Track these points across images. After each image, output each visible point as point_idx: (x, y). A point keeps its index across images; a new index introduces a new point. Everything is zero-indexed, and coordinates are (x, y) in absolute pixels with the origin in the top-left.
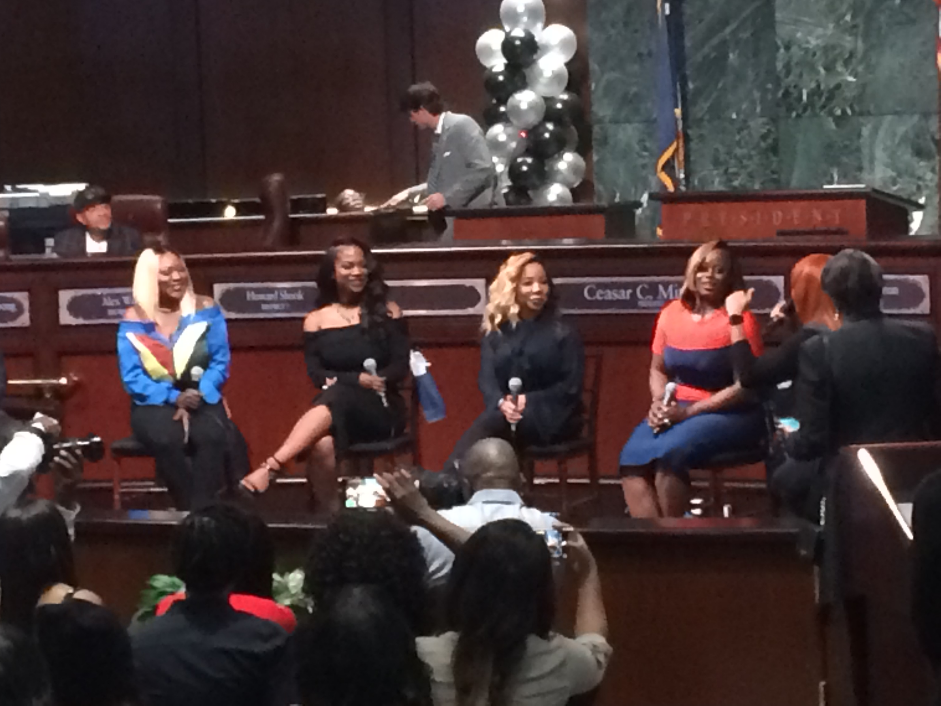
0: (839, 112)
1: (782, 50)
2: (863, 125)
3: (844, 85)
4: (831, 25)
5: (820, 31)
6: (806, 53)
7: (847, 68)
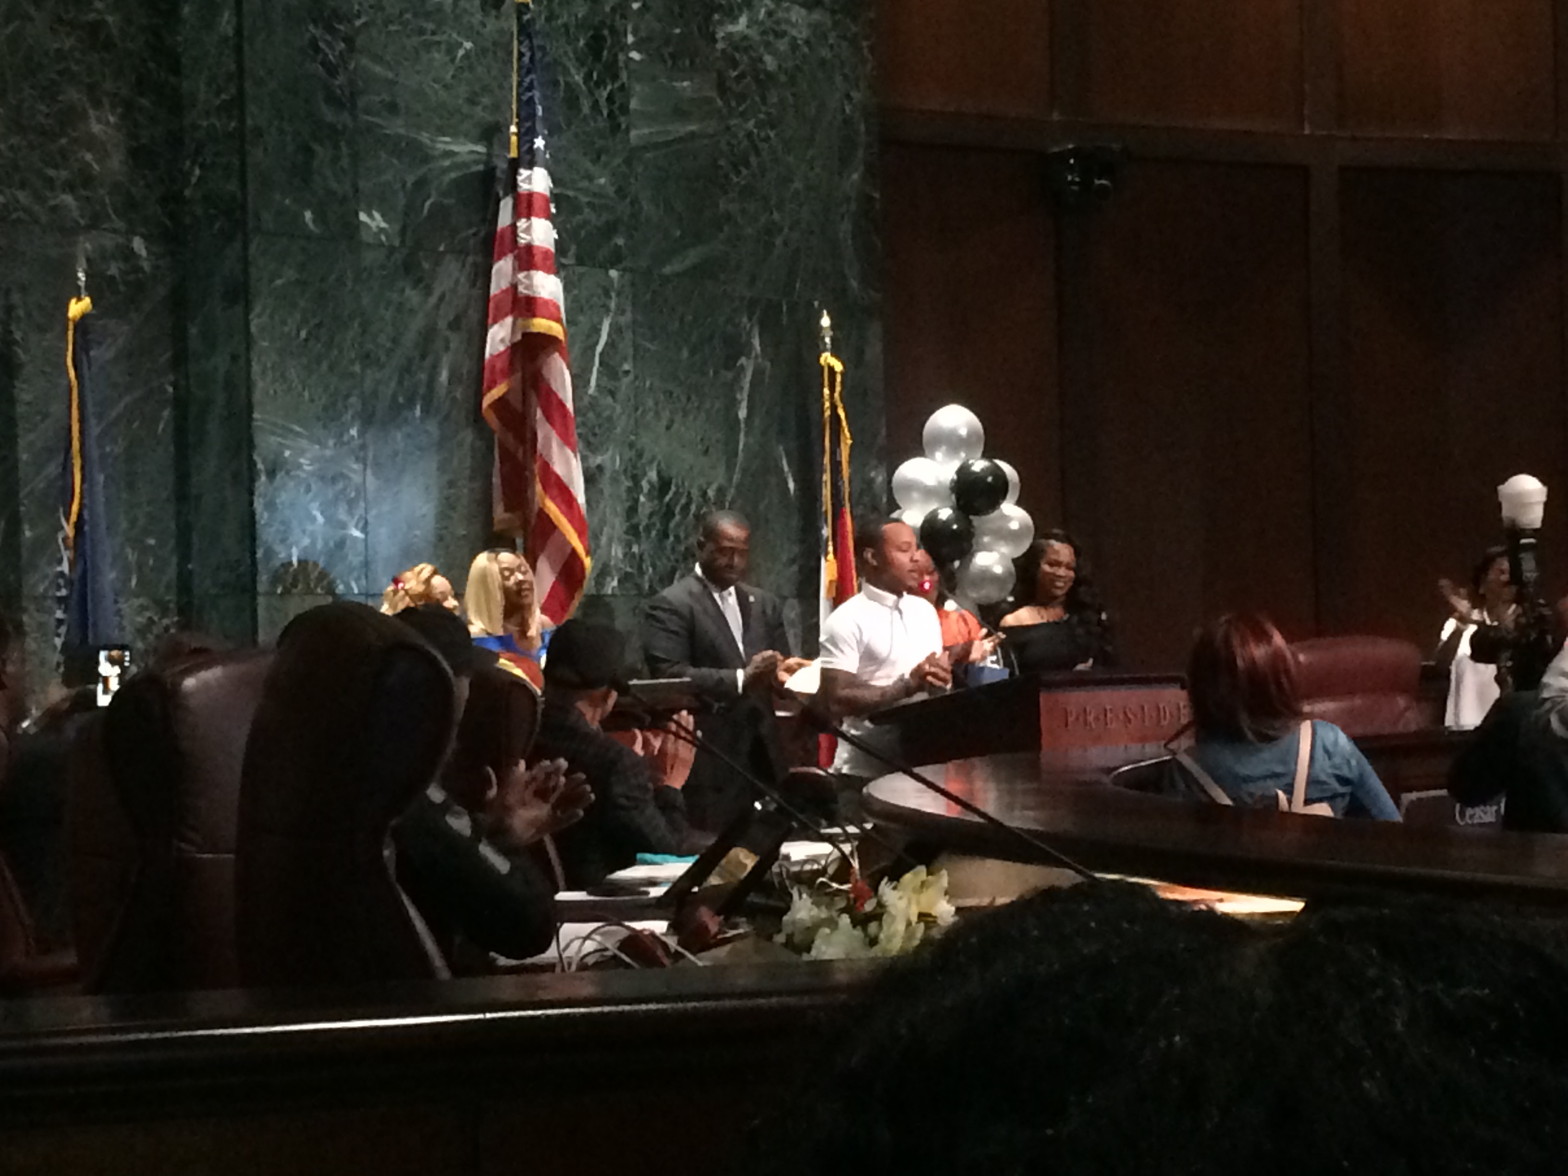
1: (263, 478)
3: (348, 542)
4: (331, 443)
5: (316, 449)
6: (297, 486)
7: (352, 515)
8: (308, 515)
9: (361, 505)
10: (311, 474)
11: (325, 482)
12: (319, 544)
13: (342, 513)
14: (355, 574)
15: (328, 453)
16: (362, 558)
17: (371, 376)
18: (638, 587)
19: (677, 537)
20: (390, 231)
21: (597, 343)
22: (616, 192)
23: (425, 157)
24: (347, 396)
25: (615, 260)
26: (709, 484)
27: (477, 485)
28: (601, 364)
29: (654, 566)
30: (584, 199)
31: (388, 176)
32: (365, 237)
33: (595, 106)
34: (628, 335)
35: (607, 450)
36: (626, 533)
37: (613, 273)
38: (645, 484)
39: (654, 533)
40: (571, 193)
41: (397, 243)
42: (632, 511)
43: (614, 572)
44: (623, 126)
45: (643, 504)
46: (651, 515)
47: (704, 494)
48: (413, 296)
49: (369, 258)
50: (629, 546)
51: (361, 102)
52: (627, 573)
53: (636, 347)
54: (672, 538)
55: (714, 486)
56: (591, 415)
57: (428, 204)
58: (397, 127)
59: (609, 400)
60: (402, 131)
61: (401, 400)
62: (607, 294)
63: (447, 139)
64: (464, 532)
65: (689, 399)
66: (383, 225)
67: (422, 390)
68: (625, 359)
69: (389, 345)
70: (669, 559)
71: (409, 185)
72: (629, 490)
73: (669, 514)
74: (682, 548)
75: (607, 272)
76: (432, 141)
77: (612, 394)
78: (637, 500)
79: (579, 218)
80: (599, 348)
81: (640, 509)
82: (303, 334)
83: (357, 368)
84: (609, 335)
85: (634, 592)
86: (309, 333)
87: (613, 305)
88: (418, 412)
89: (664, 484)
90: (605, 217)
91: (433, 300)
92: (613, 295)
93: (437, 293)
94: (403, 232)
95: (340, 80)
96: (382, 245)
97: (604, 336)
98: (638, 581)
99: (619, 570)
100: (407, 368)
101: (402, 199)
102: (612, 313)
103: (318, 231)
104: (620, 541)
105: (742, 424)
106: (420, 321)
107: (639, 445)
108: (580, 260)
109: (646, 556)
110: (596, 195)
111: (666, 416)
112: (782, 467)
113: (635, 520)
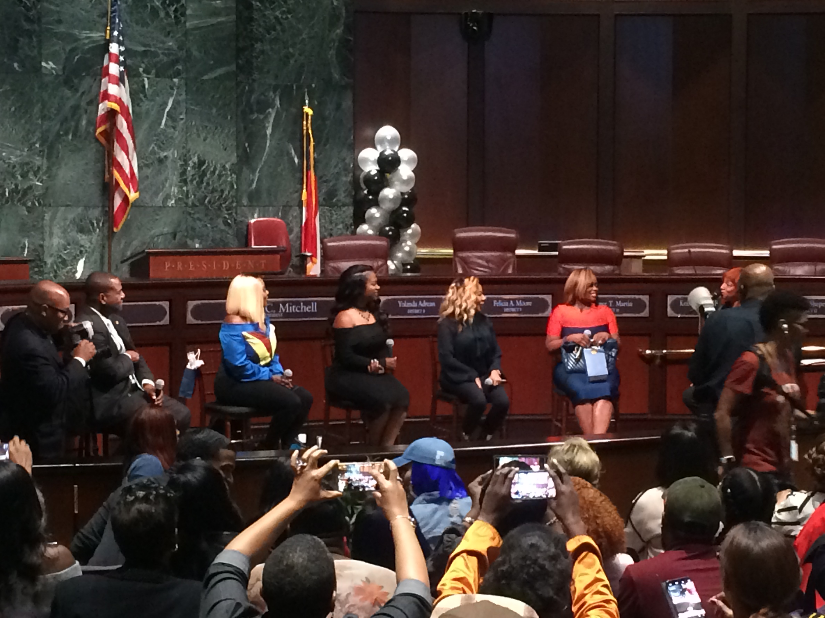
0: (29, 204)
2: (45, 212)
3: (34, 187)
4: (26, 149)
5: (18, 152)
6: (9, 166)
7: (36, 177)
8: (14, 176)
9: (41, 172)
10: (16, 162)
11: (22, 165)
12: (19, 188)
13: (31, 176)
14: (37, 198)
15: (25, 154)
16: (41, 192)
17: (46, 124)
18: (186, 204)
19: (208, 184)
20: (57, 69)
21: (166, 108)
22: (178, 48)
23: (77, 40)
24: (34, 132)
25: (177, 74)
26: (226, 163)
27: (99, 165)
28: (167, 116)
29: (195, 196)
30: (160, 52)
31: (57, 48)
32: (44, 71)
33: (167, 14)
34: (183, 105)
35: (170, 150)
36: (180, 182)
37: (176, 80)
38: (191, 163)
39: (195, 182)
40: (153, 49)
41: (60, 73)
42: (184, 173)
43: (172, 197)
44: (183, 21)
45: (189, 171)
46: (193, 175)
47: (224, 167)
48: (68, 93)
49: (47, 79)
50: (181, 187)
51: (44, 20)
52: (179, 198)
53: (187, 109)
54: (205, 184)
55: (229, 163)
56: (163, 137)
57: (77, 58)
58: (62, 29)
59: (172, 130)
60: (63, 30)
61: (61, 133)
62: (172, 88)
63: (88, 32)
64: (93, 182)
65: (216, 128)
66: (54, 66)
67: (72, 129)
68: (181, 114)
69: (55, 112)
70: (203, 192)
71: (67, 50)
72: (181, 165)
73: (204, 174)
74: (211, 188)
75: (172, 80)
76: (80, 33)
77: (174, 128)
78: (185, 170)
79: (157, 59)
80: (167, 110)
81: (187, 173)
82: (13, 109)
83: (40, 121)
84: (173, 105)
85: (184, 205)
86: (16, 109)
87: (175, 93)
88: (70, 137)
89: (201, 163)
90: (171, 57)
91: (79, 94)
92: (175, 88)
93: (81, 91)
94: (64, 68)
95: (33, 12)
96: (53, 74)
97: (170, 105)
98: (185, 200)
99: (175, 197)
100: (65, 120)
101: (64, 56)
102: (174, 96)
103: (20, 70)
104: (176, 186)
105: (268, 136)
106: (72, 103)
107: (188, 148)
108: (157, 76)
109: (190, 191)
110: (168, 49)
111: (203, 136)
112: (292, 153)
113: (185, 177)
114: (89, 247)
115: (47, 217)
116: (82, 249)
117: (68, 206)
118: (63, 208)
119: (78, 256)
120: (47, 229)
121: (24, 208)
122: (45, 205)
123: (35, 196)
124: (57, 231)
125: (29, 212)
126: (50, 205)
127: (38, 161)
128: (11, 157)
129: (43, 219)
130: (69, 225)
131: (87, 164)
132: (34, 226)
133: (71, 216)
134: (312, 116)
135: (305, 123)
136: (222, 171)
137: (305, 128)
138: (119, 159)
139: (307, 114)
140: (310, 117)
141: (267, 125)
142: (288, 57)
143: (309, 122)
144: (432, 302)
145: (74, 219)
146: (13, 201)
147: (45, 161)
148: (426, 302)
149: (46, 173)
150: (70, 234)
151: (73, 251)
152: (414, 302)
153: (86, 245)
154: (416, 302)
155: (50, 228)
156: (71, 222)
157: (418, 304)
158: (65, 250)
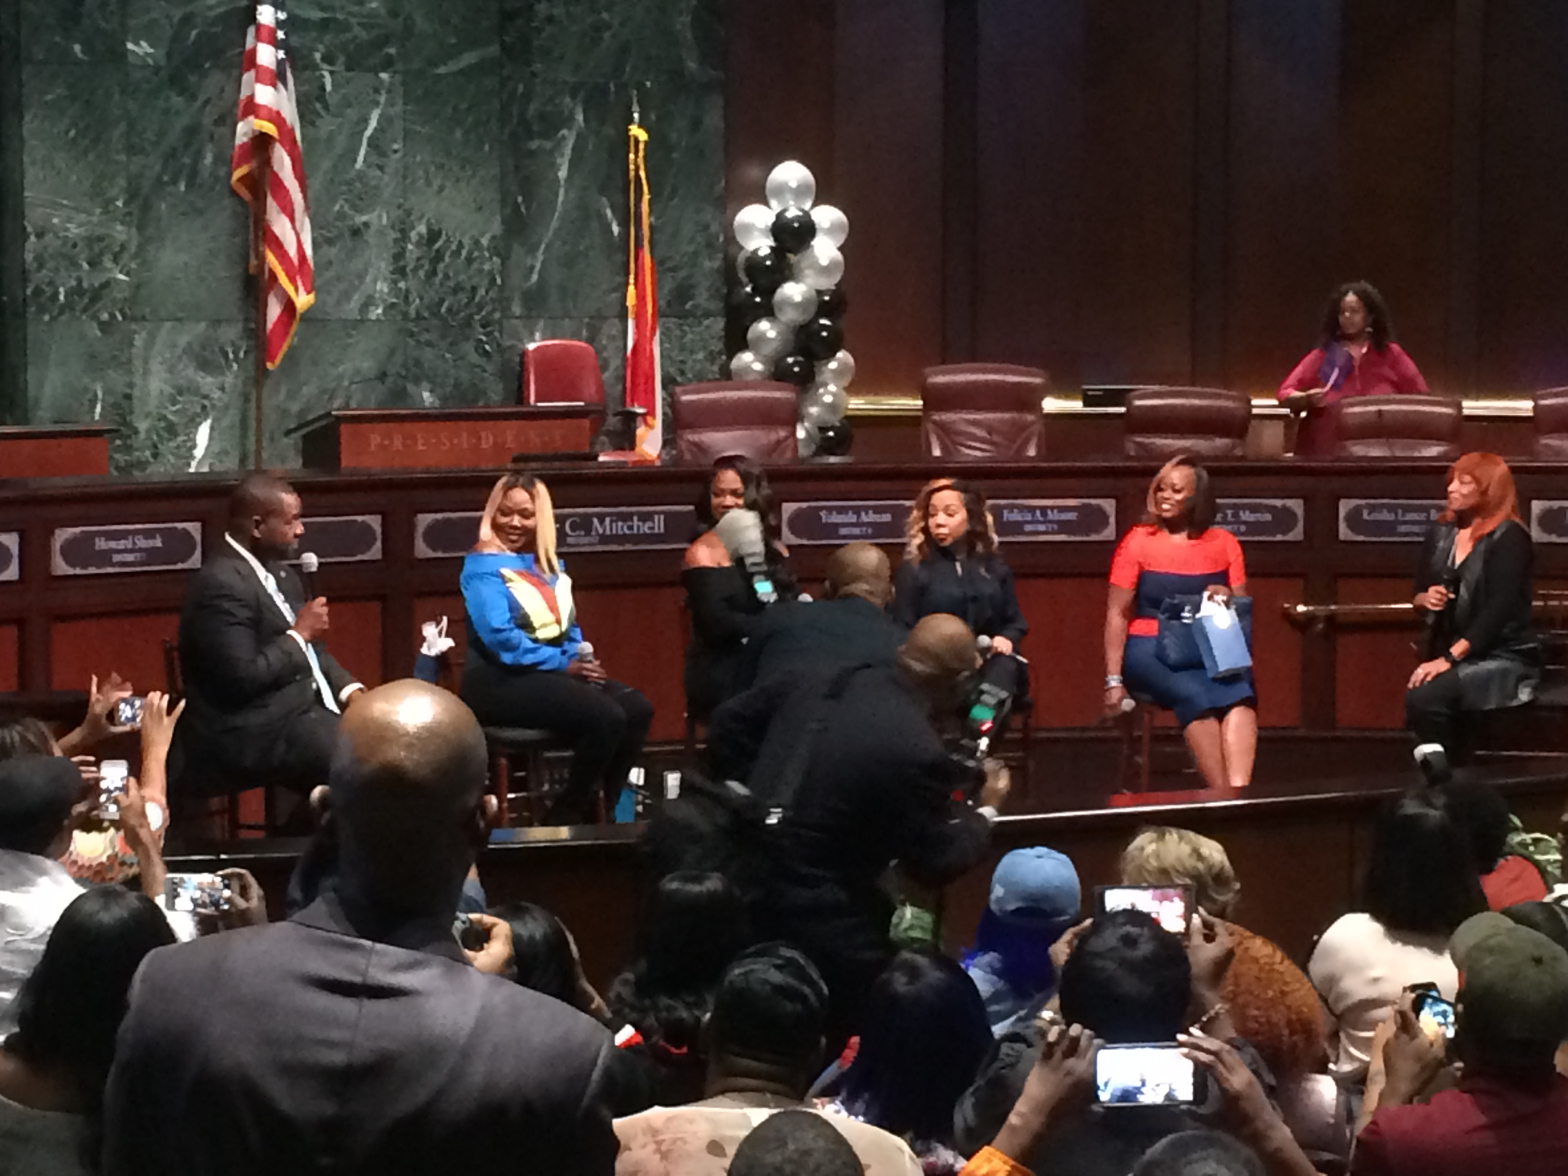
0: (105, 316)
1: (33, 238)
2: (135, 332)
3: (113, 284)
4: (98, 211)
5: (83, 217)
6: (64, 244)
7: (117, 264)
8: (74, 264)
9: (126, 256)
10: (78, 235)
11: (91, 240)
12: (85, 285)
13: (108, 262)
14: (120, 306)
15: (95, 219)
16: (126, 294)
17: (138, 161)
18: (405, 315)
19: (447, 277)
20: (157, 55)
21: (365, 129)
22: (388, 13)
24: (114, 178)
25: (388, 64)
26: (482, 235)
27: (238, 240)
28: (369, 145)
29: (421, 299)
30: (353, 21)
31: (154, 15)
32: (131, 58)
34: (399, 125)
35: (374, 210)
36: (392, 273)
37: (384, 76)
38: (413, 235)
39: (421, 273)
40: (340, 16)
41: (163, 63)
42: (399, 256)
43: (379, 302)
45: (411, 251)
46: (418, 259)
47: (477, 243)
48: (177, 101)
49: (137, 75)
50: (395, 282)
52: (393, 304)
53: (406, 132)
54: (440, 275)
55: (488, 236)
56: (358, 185)
57: (194, 33)
59: (379, 173)
61: (165, 178)
62: (377, 91)
64: (228, 275)
65: (463, 168)
66: (151, 51)
67: (186, 171)
68: (395, 141)
69: (154, 139)
70: (437, 292)
71: (176, 20)
72: (396, 241)
73: (439, 256)
74: (451, 284)
75: (376, 74)
77: (381, 168)
78: (404, 249)
79: (348, 36)
80: (368, 132)
81: (408, 254)
82: (72, 133)
83: (123, 157)
84: (379, 122)
85: (399, 317)
86: (77, 134)
87: (382, 99)
88: (182, 187)
89: (433, 236)
90: (375, 32)
91: (199, 103)
92: (383, 92)
93: (201, 99)
94: (169, 55)
96: (149, 66)
97: (373, 124)
98: (404, 309)
99: (384, 301)
100: (172, 155)
101: (169, 32)
102: (381, 107)
103: (86, 58)
104: (385, 279)
105: (562, 182)
106: (185, 120)
107: (407, 206)
108: (349, 69)
109: (412, 290)
110: (367, 16)
111: (436, 183)
112: (606, 215)
113: (402, 263)
114: (220, 399)
115: (138, 341)
116: (206, 402)
117: (179, 320)
118: (168, 325)
119: (198, 415)
120: (138, 363)
121: (95, 325)
122: (134, 319)
123: (114, 301)
124: (155, 366)
125: (102, 330)
126: (144, 318)
127: (120, 232)
128: (69, 225)
129: (131, 345)
130: (180, 358)
131: (214, 238)
132: (114, 358)
133: (183, 340)
134: (646, 143)
135: (632, 156)
136: (472, 253)
137: (632, 167)
138: (277, 230)
139: (637, 141)
140: (642, 146)
141: (559, 161)
142: (599, 28)
143: (641, 154)
144: (886, 512)
145: (189, 343)
146: (72, 309)
147: (134, 230)
148: (875, 513)
149: (135, 256)
150: (183, 373)
151: (187, 406)
152: (850, 513)
153: (212, 395)
154: (854, 513)
155: (146, 362)
156: (184, 351)
157: (859, 516)
158: (174, 405)
